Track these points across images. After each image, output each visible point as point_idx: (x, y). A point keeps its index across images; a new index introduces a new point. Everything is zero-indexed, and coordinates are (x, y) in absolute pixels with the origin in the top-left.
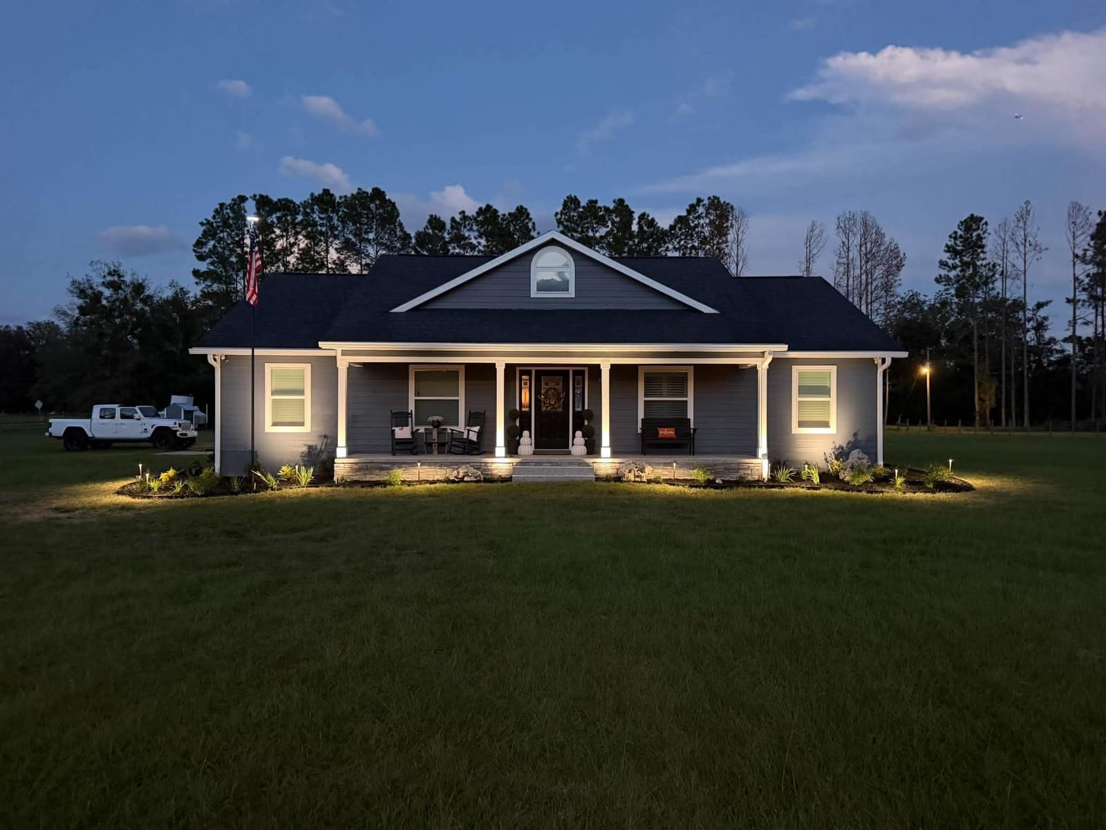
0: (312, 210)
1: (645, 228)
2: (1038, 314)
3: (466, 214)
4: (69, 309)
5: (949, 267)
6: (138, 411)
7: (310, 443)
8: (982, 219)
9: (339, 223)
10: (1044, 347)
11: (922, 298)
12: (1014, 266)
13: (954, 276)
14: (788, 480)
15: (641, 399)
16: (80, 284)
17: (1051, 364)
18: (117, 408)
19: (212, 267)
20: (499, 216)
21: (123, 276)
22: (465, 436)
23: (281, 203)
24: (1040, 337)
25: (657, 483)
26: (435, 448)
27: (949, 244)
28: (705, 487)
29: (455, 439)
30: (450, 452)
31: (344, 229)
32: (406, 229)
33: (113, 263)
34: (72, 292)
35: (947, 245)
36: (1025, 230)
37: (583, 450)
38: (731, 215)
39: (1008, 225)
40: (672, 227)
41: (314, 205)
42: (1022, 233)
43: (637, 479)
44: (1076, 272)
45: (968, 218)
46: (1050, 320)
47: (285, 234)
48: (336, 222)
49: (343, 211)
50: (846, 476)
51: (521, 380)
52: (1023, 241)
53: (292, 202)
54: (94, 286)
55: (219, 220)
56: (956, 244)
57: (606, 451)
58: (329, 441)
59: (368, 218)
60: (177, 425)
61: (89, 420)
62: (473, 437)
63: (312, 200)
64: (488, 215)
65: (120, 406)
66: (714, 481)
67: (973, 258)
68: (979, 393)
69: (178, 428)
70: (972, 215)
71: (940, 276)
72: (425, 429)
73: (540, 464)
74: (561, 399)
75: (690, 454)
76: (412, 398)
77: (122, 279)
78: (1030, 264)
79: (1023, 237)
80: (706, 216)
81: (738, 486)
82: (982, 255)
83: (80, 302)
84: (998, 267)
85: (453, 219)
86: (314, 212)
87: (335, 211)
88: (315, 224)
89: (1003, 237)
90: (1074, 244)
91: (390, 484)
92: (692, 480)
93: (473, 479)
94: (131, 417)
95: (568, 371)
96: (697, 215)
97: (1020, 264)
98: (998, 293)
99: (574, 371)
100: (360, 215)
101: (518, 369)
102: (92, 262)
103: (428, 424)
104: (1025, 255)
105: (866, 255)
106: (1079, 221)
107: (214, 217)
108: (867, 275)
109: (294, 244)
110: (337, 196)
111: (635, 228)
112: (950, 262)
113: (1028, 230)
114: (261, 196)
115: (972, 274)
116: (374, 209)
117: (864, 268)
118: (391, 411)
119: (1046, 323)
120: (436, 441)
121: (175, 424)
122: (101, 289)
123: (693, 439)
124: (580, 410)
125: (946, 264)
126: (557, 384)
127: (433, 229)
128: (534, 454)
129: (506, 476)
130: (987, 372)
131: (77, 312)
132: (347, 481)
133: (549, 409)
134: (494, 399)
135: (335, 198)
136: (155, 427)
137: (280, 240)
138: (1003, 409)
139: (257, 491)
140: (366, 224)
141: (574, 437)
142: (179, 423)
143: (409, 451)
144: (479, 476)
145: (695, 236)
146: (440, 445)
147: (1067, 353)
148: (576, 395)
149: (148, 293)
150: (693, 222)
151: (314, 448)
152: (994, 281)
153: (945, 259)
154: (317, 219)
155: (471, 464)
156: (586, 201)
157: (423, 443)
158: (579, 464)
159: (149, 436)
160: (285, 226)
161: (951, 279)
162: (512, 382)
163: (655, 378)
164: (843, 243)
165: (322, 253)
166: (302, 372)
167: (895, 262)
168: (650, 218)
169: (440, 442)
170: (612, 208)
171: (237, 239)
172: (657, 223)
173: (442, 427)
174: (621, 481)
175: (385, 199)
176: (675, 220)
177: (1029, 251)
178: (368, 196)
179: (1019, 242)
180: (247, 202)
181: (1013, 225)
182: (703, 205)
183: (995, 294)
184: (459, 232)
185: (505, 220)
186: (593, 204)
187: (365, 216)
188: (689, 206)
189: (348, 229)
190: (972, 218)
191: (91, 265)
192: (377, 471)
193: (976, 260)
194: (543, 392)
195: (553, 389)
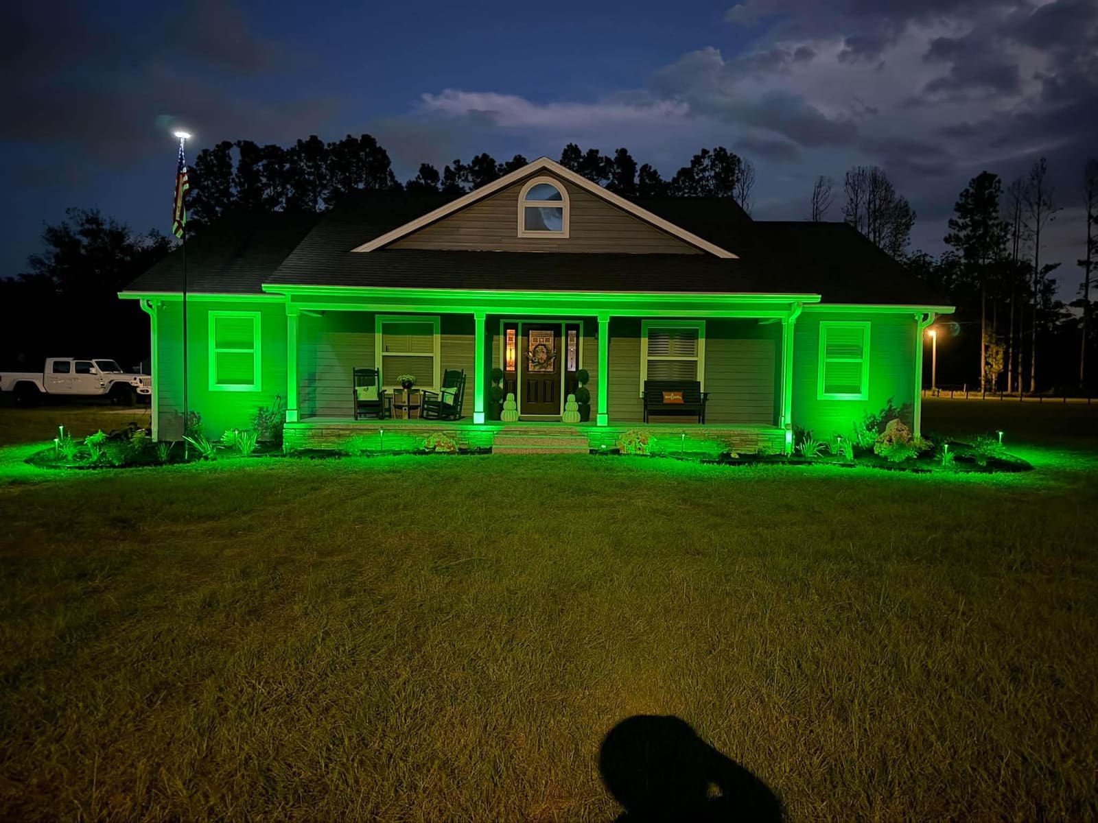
0: (299, 157)
1: (647, 181)
2: (1046, 277)
3: (461, 164)
4: (46, 258)
5: (959, 226)
6: (95, 365)
7: (261, 404)
8: (995, 176)
9: (328, 172)
10: (1051, 312)
11: (928, 259)
12: (1026, 226)
13: (965, 236)
14: (816, 454)
15: (645, 358)
16: (56, 231)
17: (1056, 327)
18: (71, 362)
19: (195, 217)
20: (495, 167)
21: (102, 224)
22: (440, 400)
23: (268, 149)
24: (1046, 301)
25: (663, 457)
26: (405, 411)
27: (960, 202)
28: (719, 463)
29: (428, 403)
30: (422, 417)
31: (333, 178)
32: (397, 179)
33: (92, 210)
34: (48, 240)
35: (957, 204)
36: (1039, 189)
37: (578, 416)
38: (737, 168)
39: (1022, 184)
40: (675, 180)
41: (301, 152)
42: (1037, 191)
43: (638, 452)
44: (1091, 233)
45: (980, 175)
46: (1058, 283)
47: (271, 182)
48: (324, 171)
49: (332, 159)
50: (882, 450)
51: (505, 334)
52: (1037, 200)
53: (279, 149)
54: (72, 234)
55: (203, 167)
56: (967, 203)
57: (602, 420)
58: (283, 402)
59: (357, 166)
60: (138, 381)
61: (42, 374)
62: (449, 400)
63: (299, 147)
64: (485, 165)
65: (74, 359)
66: (728, 455)
67: (984, 217)
68: (986, 358)
69: (140, 385)
70: (984, 172)
71: (949, 235)
72: (395, 390)
73: (525, 432)
74: (551, 358)
75: (699, 422)
76: (379, 354)
77: (101, 227)
78: (1044, 223)
79: (1037, 196)
80: (711, 169)
81: (759, 462)
82: (994, 214)
83: (57, 250)
84: (1010, 227)
85: (447, 169)
86: (302, 161)
87: (323, 159)
88: (302, 172)
89: (1016, 195)
90: (1090, 203)
91: (347, 455)
92: (704, 454)
93: (446, 450)
94: (87, 371)
95: (561, 325)
96: (701, 167)
97: (1033, 225)
98: (1010, 254)
99: (566, 325)
100: (349, 164)
101: (502, 321)
102: (69, 209)
103: (398, 384)
104: (1039, 215)
105: (874, 212)
106: (1096, 179)
108: (875, 233)
109: (283, 193)
110: (325, 143)
111: (637, 180)
112: (961, 221)
113: (1043, 189)
114: (245, 142)
115: (982, 234)
116: (364, 157)
117: (872, 226)
118: (354, 369)
119: (1054, 286)
120: (407, 404)
121: (135, 379)
122: (78, 237)
123: (704, 405)
124: (574, 370)
125: (956, 224)
126: (548, 340)
127: (425, 179)
128: (519, 420)
129: (486, 447)
130: (994, 335)
131: (53, 261)
132: (296, 451)
133: (537, 369)
134: (472, 355)
135: (323, 145)
136: (113, 383)
137: (267, 189)
138: (1010, 374)
139: (188, 461)
140: (356, 173)
141: (566, 401)
142: (138, 378)
143: (374, 415)
144: (453, 446)
145: (699, 189)
146: (411, 408)
147: (1074, 317)
148: (569, 352)
149: (128, 242)
150: (698, 174)
151: (265, 410)
152: (1006, 241)
153: (955, 218)
154: (305, 167)
155: (445, 432)
156: (588, 151)
157: (392, 406)
158: (572, 433)
159: (106, 394)
160: (272, 175)
161: (961, 239)
162: (495, 337)
163: (659, 333)
164: (851, 199)
165: (311, 204)
166: (250, 321)
167: (904, 221)
168: (652, 170)
169: (411, 404)
170: (613, 158)
171: (221, 188)
172: (659, 176)
173: (413, 388)
174: (620, 454)
175: (375, 146)
176: (679, 172)
177: (1042, 211)
178: (357, 143)
179: (1032, 200)
180: (231, 149)
181: (1027, 183)
182: (708, 157)
183: (1007, 255)
184: (453, 182)
185: (502, 171)
186: (594, 154)
187: (354, 165)
188: (694, 157)
189: (336, 179)
190: (985, 175)
191: (67, 212)
192: (333, 439)
193: (988, 220)
194: (531, 348)
195: (541, 345)
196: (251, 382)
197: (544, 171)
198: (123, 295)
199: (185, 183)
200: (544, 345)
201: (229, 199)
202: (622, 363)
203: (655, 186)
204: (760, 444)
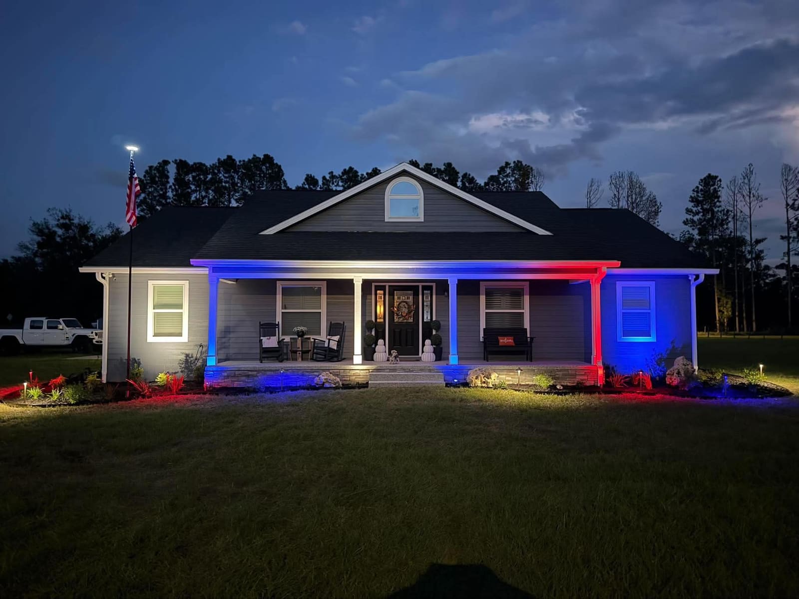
0: (219, 172)
1: (467, 184)
2: (757, 248)
3: (334, 174)
4: (30, 244)
5: (693, 213)
6: (62, 322)
7: (187, 352)
8: (716, 177)
9: (239, 181)
10: (762, 273)
12: (741, 212)
13: (698, 219)
14: (624, 385)
15: (483, 311)
16: (39, 225)
17: (766, 284)
18: (44, 320)
19: (142, 214)
20: (358, 176)
21: (73, 220)
22: (326, 345)
23: (196, 165)
24: (759, 265)
25: (503, 389)
26: (299, 355)
27: (693, 195)
28: (548, 393)
29: (318, 348)
30: (313, 359)
31: (243, 185)
32: (288, 185)
33: (66, 209)
34: (33, 231)
35: (691, 197)
36: (749, 185)
37: (433, 356)
38: (531, 174)
39: (737, 182)
40: (486, 184)
41: (220, 167)
42: (747, 187)
43: (484, 385)
44: (789, 216)
45: (707, 176)
46: (765, 253)
47: (198, 189)
48: (236, 180)
49: (242, 171)
50: (673, 381)
51: (376, 294)
52: (749, 194)
53: (204, 165)
54: (50, 227)
55: (149, 178)
56: (698, 196)
57: (453, 360)
58: (204, 349)
59: (260, 176)
60: (94, 334)
61: (21, 330)
62: (333, 345)
63: (219, 163)
64: (351, 175)
65: (46, 319)
66: (555, 386)
67: (711, 206)
68: (718, 307)
69: (95, 337)
70: (709, 174)
71: (687, 219)
72: (291, 338)
73: (394, 370)
74: (411, 311)
75: (527, 360)
76: (279, 311)
77: (72, 221)
78: (754, 210)
79: (748, 190)
80: (512, 175)
81: (580, 392)
82: (718, 204)
83: (39, 239)
84: (730, 213)
85: (324, 178)
87: (236, 172)
88: (221, 181)
89: (733, 190)
90: (786, 194)
92: (536, 386)
93: (333, 385)
94: (56, 328)
95: (418, 286)
96: (506, 174)
97: (746, 210)
98: (731, 232)
99: (423, 286)
100: (254, 175)
101: (373, 284)
103: (294, 333)
104: (750, 204)
105: (632, 204)
106: (789, 178)
107: (145, 176)
109: (206, 196)
110: (237, 160)
111: (459, 184)
112: (694, 209)
113: (752, 186)
114: (181, 161)
115: (710, 218)
116: (265, 170)
118: (260, 323)
119: (762, 255)
120: (300, 349)
121: (92, 333)
122: (56, 229)
123: (531, 347)
124: (429, 320)
125: (691, 211)
127: (309, 185)
129: (363, 382)
130: (724, 291)
131: (36, 246)
132: (215, 388)
134: (352, 311)
135: (236, 162)
136: (75, 336)
137: (195, 193)
138: (737, 318)
139: (129, 399)
140: (259, 181)
141: (423, 345)
142: (94, 332)
143: (275, 358)
144: (338, 382)
146: (304, 352)
147: (779, 276)
148: (425, 307)
149: (92, 232)
150: (503, 180)
151: (190, 356)
152: (728, 223)
153: (690, 207)
154: (222, 177)
155: (331, 371)
156: (424, 164)
157: (289, 351)
158: (429, 370)
159: (69, 345)
160: (198, 183)
161: (695, 221)
163: (494, 291)
164: (615, 195)
165: (226, 203)
166: (181, 288)
167: (653, 209)
168: (471, 177)
169: (304, 349)
170: (442, 169)
171: (161, 192)
172: (476, 180)
173: (305, 337)
174: (470, 387)
175: (273, 162)
176: (489, 178)
177: (752, 200)
178: (260, 161)
179: (744, 194)
180: (169, 165)
181: (740, 181)
182: (510, 168)
183: (729, 232)
184: (328, 187)
185: (364, 179)
186: (429, 166)
187: (258, 175)
188: (500, 168)
189: (245, 185)
190: (709, 176)
191: (48, 211)
192: (243, 378)
193: (714, 208)
194: (396, 304)
195: (404, 302)
196: (180, 335)
197: (404, 173)
198: (83, 270)
201: (166, 201)
203: (472, 188)
204: (579, 378)
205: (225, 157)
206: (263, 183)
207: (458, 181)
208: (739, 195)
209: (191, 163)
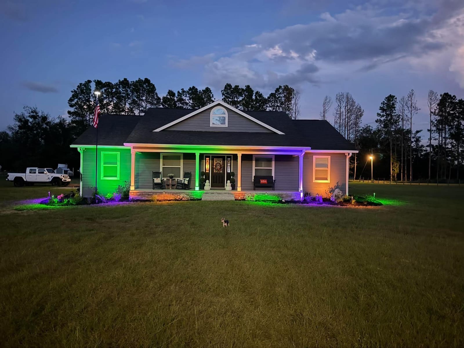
0: (119, 87)
1: (258, 98)
2: (417, 135)
3: (184, 90)
4: (14, 127)
5: (381, 115)
6: (46, 170)
7: (119, 184)
8: (394, 96)
9: (131, 93)
10: (419, 149)
11: (371, 128)
12: (407, 116)
14: (310, 200)
15: (254, 168)
16: (19, 116)
17: (421, 155)
18: (37, 169)
20: (198, 91)
21: (38, 113)
22: (183, 182)
23: (106, 83)
24: (417, 145)
25: (259, 201)
26: (170, 186)
27: (381, 106)
28: (278, 203)
29: (179, 183)
30: (177, 188)
32: (158, 96)
33: (34, 107)
34: (15, 119)
35: (380, 107)
36: (411, 101)
37: (231, 188)
38: (293, 93)
39: (404, 99)
40: (269, 98)
41: (120, 85)
42: (410, 103)
43: (251, 200)
44: (431, 119)
46: (422, 138)
47: (107, 97)
48: (129, 92)
49: (132, 87)
50: (333, 199)
51: (206, 160)
52: (411, 106)
53: (111, 83)
54: (25, 117)
55: (79, 90)
56: (384, 106)
57: (239, 189)
58: (127, 184)
59: (142, 90)
60: (62, 176)
61: (25, 174)
62: (186, 182)
63: (119, 83)
64: (193, 91)
65: (38, 168)
66: (281, 201)
67: (390, 112)
68: (392, 167)
69: (63, 178)
71: (377, 119)
72: (167, 179)
73: (213, 193)
74: (221, 168)
75: (272, 190)
76: (161, 166)
77: (37, 114)
78: (413, 115)
79: (411, 104)
80: (283, 93)
81: (291, 203)
82: (394, 111)
83: (19, 124)
84: (400, 116)
85: (179, 92)
86: (120, 88)
87: (129, 88)
88: (120, 93)
89: (402, 104)
90: (431, 107)
91: (152, 201)
92: (273, 200)
93: (186, 199)
94: (43, 173)
95: (225, 156)
96: (279, 92)
97: (409, 115)
98: (401, 127)
99: (227, 156)
100: (139, 89)
101: (205, 155)
103: (168, 177)
104: (411, 112)
105: (348, 110)
106: (433, 98)
107: (77, 89)
108: (348, 118)
109: (112, 101)
110: (130, 81)
111: (254, 97)
112: (382, 114)
113: (413, 101)
114: (98, 81)
115: (390, 119)
116: (145, 87)
117: (347, 116)
118: (153, 172)
119: (420, 139)
120: (171, 184)
122: (28, 118)
123: (274, 184)
124: (229, 172)
125: (380, 115)
126: (220, 162)
127: (170, 96)
128: (211, 189)
129: (199, 198)
130: (395, 158)
131: (18, 128)
132: (134, 200)
133: (217, 171)
134: (195, 167)
136: (53, 177)
137: (105, 99)
138: (402, 174)
139: (99, 203)
140: (142, 93)
141: (227, 183)
142: (62, 175)
143: (160, 188)
144: (188, 198)
145: (278, 101)
146: (173, 185)
147: (428, 151)
148: (228, 166)
149: (49, 120)
150: (278, 95)
151: (121, 186)
152: (399, 122)
153: (379, 113)
154: (121, 91)
155: (185, 193)
156: (234, 86)
157: (166, 185)
158: (229, 194)
159: (50, 181)
160: (108, 94)
161: (382, 121)
162: (202, 161)
163: (259, 159)
164: (339, 105)
165: (123, 105)
166: (116, 155)
167: (359, 113)
168: (260, 93)
169: (172, 184)
170: (245, 89)
171: (87, 98)
172: (263, 96)
173: (173, 178)
174: (245, 201)
175: (150, 83)
176: (270, 95)
177: (413, 110)
178: (143, 82)
179: (409, 106)
180: (91, 83)
181: (407, 99)
182: (282, 89)
183: (399, 127)
184: (181, 97)
185: (201, 93)
186: (237, 87)
187: (141, 90)
188: (276, 89)
189: (134, 95)
190: (390, 96)
191: (24, 108)
192: (147, 196)
193: (392, 113)
194: (215, 164)
195: (218, 163)
196: (116, 176)
197: (219, 105)
198: (72, 146)
199: (99, 109)
200: (219, 163)
201: (89, 103)
202: (246, 169)
203: (261, 100)
204: (292, 197)
205: (123, 79)
206: (144, 95)
207: (253, 96)
208: (405, 107)
209: (104, 82)
